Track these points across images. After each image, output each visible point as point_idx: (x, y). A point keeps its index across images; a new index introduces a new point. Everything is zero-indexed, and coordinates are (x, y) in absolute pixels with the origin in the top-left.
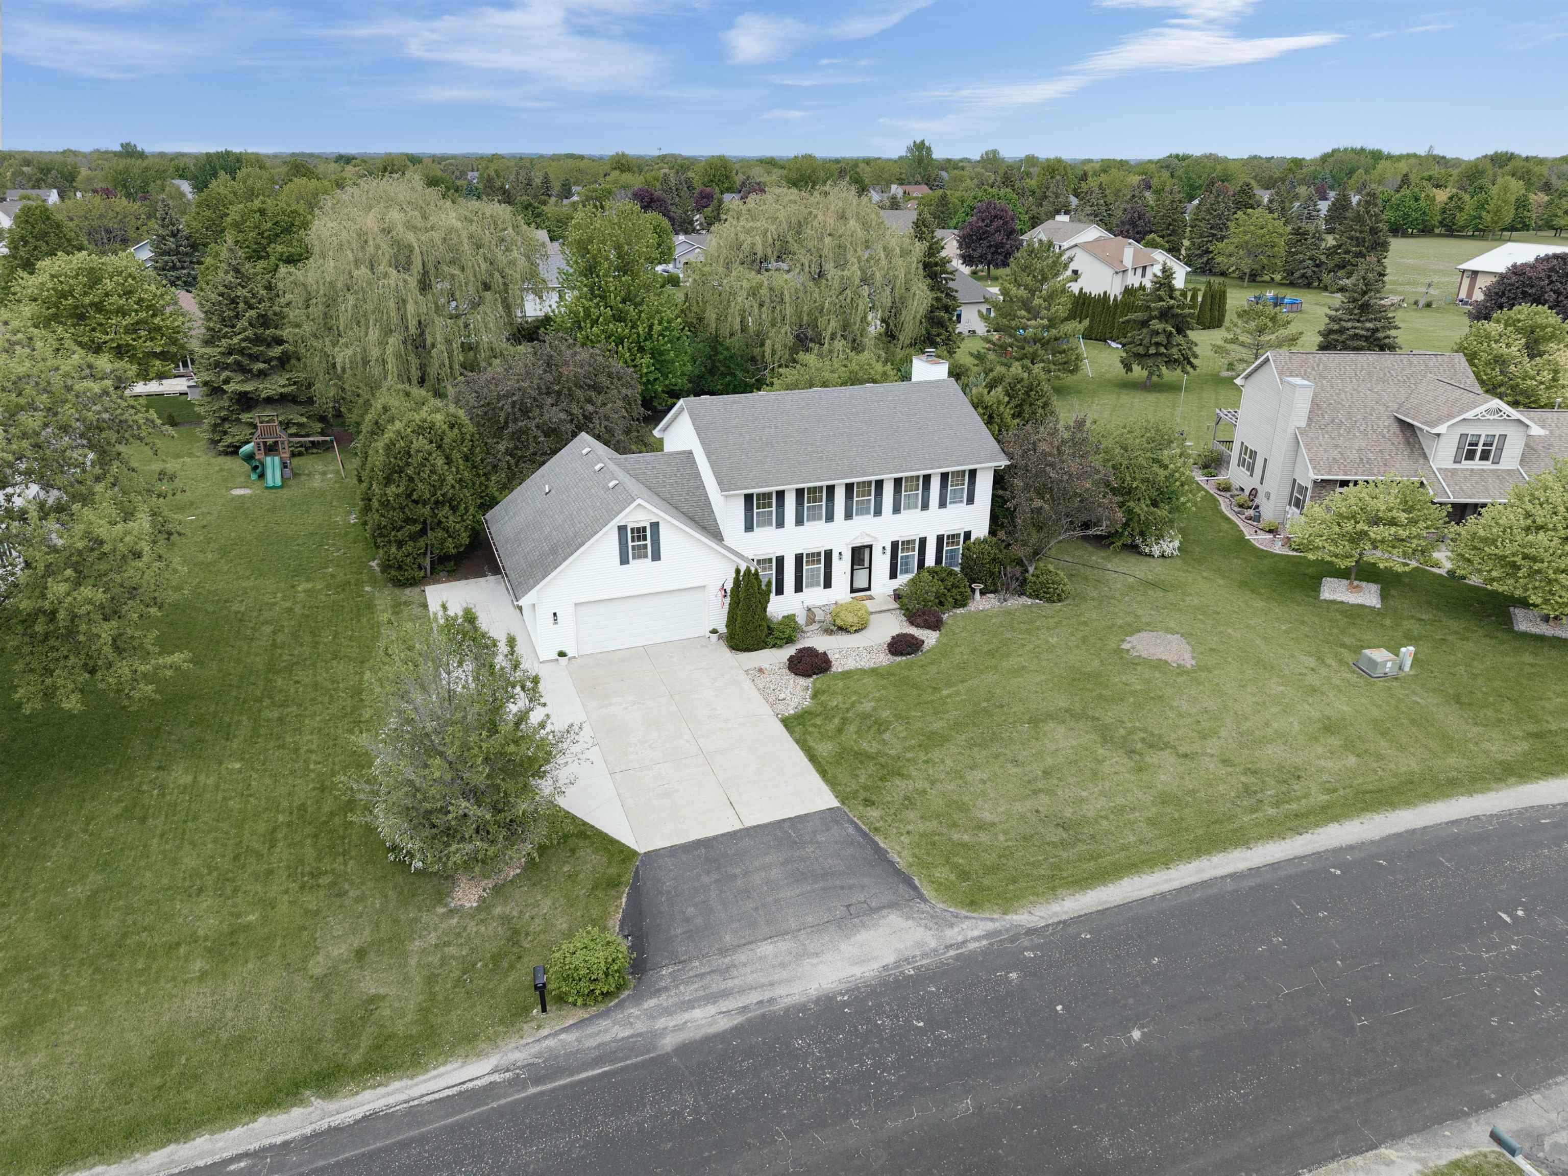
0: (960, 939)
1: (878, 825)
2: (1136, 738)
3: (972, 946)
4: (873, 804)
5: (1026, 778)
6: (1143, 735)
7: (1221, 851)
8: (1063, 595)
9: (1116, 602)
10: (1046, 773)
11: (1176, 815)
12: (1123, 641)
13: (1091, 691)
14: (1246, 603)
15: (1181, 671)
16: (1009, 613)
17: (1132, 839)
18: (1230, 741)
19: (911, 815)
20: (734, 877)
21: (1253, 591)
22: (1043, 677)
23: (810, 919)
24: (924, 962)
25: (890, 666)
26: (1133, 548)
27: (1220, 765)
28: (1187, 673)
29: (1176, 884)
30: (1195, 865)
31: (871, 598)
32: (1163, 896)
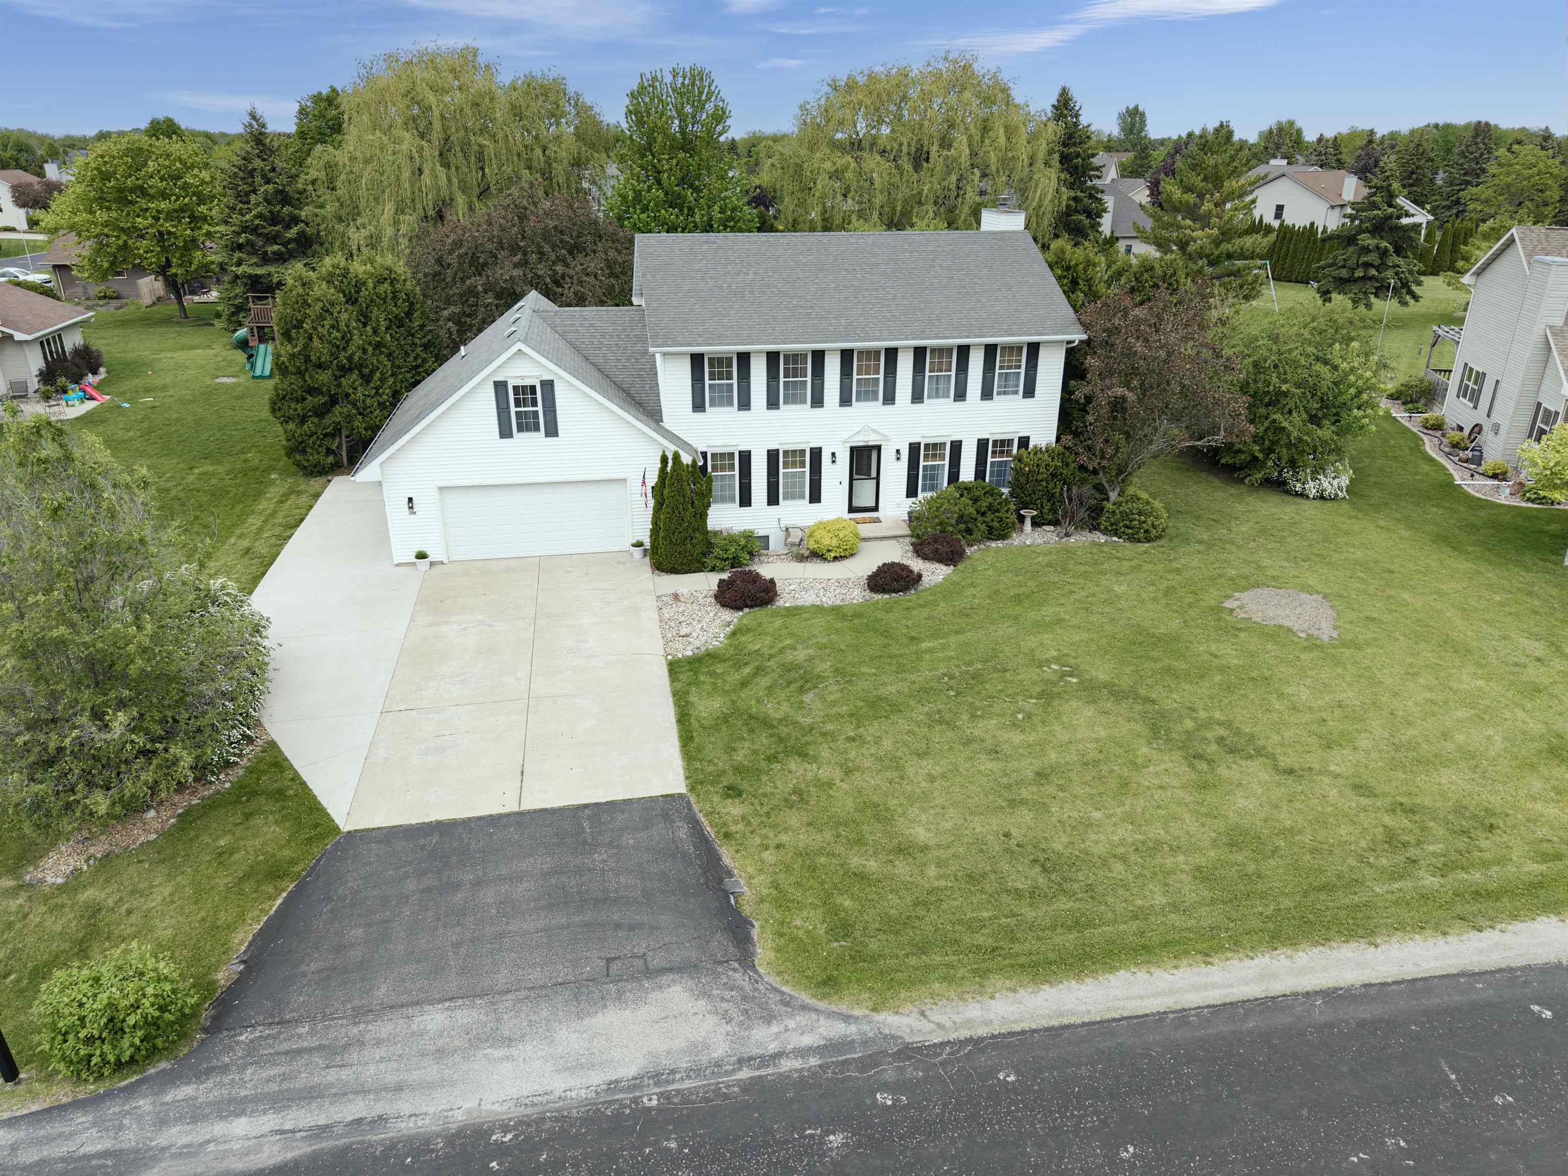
0: (773, 1048)
1: (733, 828)
2: (1209, 735)
3: (788, 1065)
4: (739, 795)
5: (1004, 780)
6: (1222, 732)
7: (1317, 944)
8: (1154, 533)
9: (1234, 549)
10: (1041, 776)
11: (1251, 868)
12: (1228, 597)
13: (1155, 660)
14: (1441, 561)
15: (1313, 644)
16: (1067, 551)
17: (1160, 899)
18: (1374, 755)
19: (794, 819)
20: (456, 886)
21: (1454, 548)
22: (1086, 636)
23: (536, 976)
24: (687, 1084)
25: (861, 605)
26: (1279, 486)
27: (1348, 792)
28: (1320, 647)
29: (1214, 997)
30: (1262, 962)
31: (877, 520)
32: (1182, 1016)
